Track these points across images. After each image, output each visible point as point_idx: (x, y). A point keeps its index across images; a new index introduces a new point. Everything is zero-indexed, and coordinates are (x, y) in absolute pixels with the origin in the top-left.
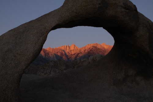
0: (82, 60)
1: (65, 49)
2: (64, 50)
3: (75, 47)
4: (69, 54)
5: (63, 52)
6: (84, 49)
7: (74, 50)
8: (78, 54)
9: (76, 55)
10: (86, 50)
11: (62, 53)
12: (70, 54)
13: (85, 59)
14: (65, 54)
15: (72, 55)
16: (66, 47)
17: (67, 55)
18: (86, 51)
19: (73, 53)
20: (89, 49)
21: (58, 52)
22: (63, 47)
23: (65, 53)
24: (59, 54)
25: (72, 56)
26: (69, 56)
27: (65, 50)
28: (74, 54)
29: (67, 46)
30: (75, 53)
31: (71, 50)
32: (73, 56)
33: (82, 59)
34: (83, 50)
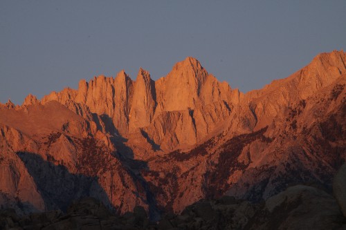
0: (272, 202)
1: (120, 105)
2: (105, 118)
3: (207, 89)
4: (156, 147)
5: (103, 138)
6: (283, 101)
7: (198, 115)
8: (237, 144)
9: (215, 152)
10: (303, 103)
11: (89, 144)
12: (166, 148)
13: (295, 190)
14: (122, 151)
15: (179, 156)
16: (120, 85)
17: (139, 155)
18: (307, 119)
19: (187, 138)
20: (335, 95)
21: (53, 138)
22: (95, 93)
23: (112, 140)
24: (64, 153)
25: (184, 167)
26: (152, 166)
27: (117, 116)
28: (200, 150)
29: (129, 82)
30: (204, 134)
31: (168, 115)
32: (191, 163)
33: (270, 187)
34: (273, 110)
